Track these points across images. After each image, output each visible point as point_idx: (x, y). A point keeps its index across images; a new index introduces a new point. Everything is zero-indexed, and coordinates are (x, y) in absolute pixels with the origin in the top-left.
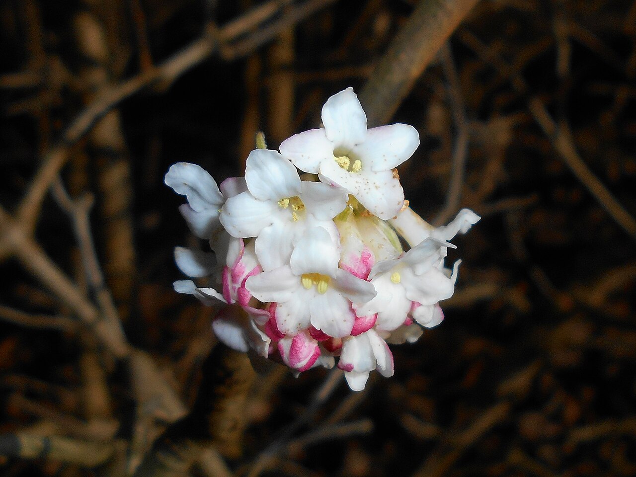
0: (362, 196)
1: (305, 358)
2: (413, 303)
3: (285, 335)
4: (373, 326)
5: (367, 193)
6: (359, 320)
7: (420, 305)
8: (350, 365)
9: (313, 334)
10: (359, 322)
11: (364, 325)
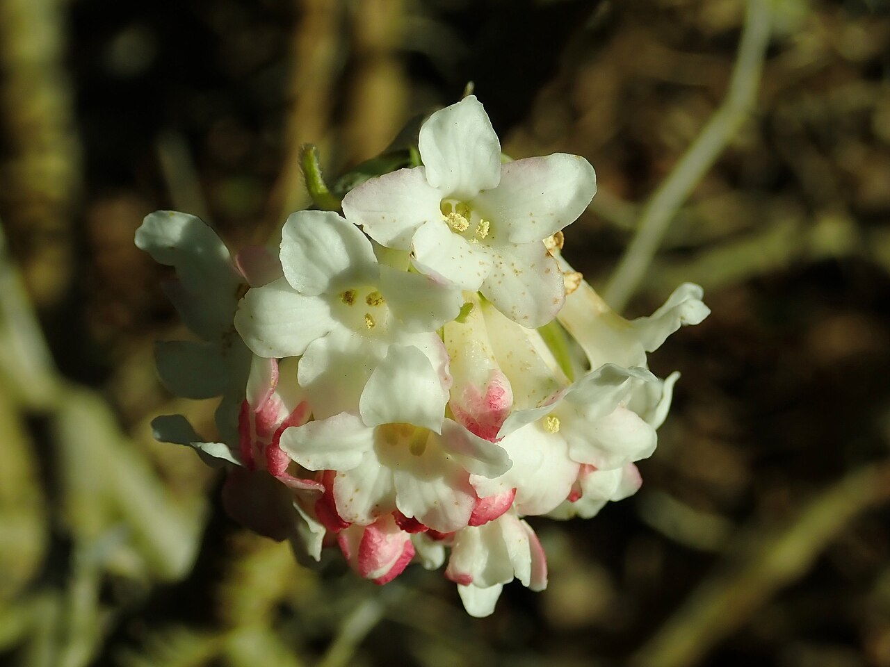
0: (489, 288)
1: (386, 562)
2: (583, 466)
3: (350, 524)
4: (507, 508)
5: (500, 282)
6: (482, 502)
7: (593, 468)
8: (465, 576)
9: (400, 523)
10: (482, 505)
11: (491, 510)
